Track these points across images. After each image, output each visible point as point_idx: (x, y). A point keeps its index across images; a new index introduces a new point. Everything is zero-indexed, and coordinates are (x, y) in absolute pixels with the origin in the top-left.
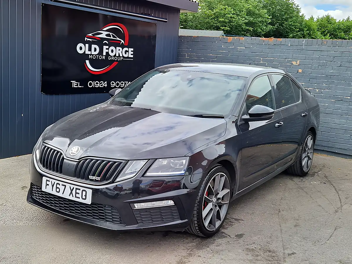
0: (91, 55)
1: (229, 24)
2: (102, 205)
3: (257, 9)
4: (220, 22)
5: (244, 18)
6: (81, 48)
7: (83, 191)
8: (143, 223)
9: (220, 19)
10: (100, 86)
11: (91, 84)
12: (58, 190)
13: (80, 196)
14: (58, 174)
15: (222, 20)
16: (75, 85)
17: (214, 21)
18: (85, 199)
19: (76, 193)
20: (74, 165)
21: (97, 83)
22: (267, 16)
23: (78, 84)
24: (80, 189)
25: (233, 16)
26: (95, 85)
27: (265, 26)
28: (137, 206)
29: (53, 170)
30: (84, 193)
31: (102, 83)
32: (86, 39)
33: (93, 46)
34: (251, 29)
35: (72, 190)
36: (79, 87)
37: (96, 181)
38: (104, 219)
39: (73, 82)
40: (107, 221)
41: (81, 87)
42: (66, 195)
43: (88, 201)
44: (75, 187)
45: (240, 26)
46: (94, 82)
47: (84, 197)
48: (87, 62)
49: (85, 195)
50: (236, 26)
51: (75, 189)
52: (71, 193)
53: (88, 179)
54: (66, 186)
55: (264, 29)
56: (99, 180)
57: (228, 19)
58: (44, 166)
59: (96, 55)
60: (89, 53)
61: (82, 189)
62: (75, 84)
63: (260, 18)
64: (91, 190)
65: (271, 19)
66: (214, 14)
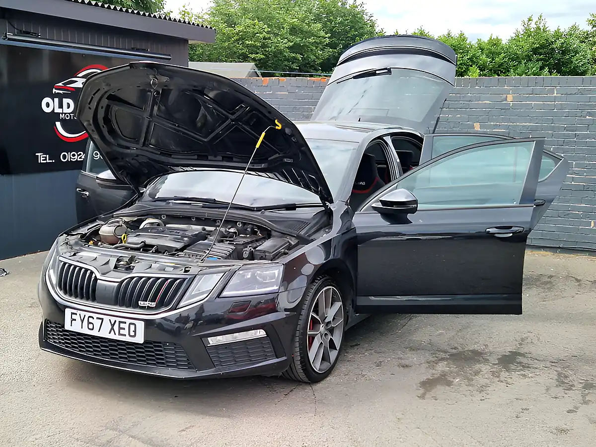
0: (62, 114)
1: (263, 50)
2: (160, 343)
3: (306, 23)
4: (248, 46)
5: (286, 40)
6: (48, 105)
7: (130, 324)
8: (222, 366)
9: (247, 42)
10: (79, 160)
11: (64, 157)
12: (91, 326)
13: (126, 332)
14: (89, 303)
15: (250, 42)
16: (42, 159)
17: (237, 46)
18: (135, 336)
19: (120, 328)
20: (114, 287)
21: (74, 155)
22: (322, 33)
23: (46, 157)
24: (125, 323)
25: (267, 36)
26: (71, 158)
27: (321, 50)
28: (212, 341)
29: (82, 298)
30: (132, 327)
31: (81, 154)
32: (54, 90)
33: (66, 101)
34: (299, 56)
35: (113, 325)
36: (48, 161)
37: (149, 308)
38: (163, 363)
39: (39, 154)
40: (168, 366)
41: (51, 161)
42: (105, 333)
43: (140, 339)
44: (118, 319)
45: (281, 52)
46: (69, 153)
47: (132, 334)
48: (58, 124)
49: (134, 330)
50: (274, 53)
51: (117, 323)
52: (112, 329)
53: (137, 306)
54: (103, 319)
55: (319, 55)
56: (153, 307)
57: (260, 42)
58: (65, 293)
59: (69, 113)
60: (60, 111)
61: (128, 321)
62: (43, 157)
63: (312, 38)
64: (143, 323)
65: (329, 38)
66: (237, 34)
